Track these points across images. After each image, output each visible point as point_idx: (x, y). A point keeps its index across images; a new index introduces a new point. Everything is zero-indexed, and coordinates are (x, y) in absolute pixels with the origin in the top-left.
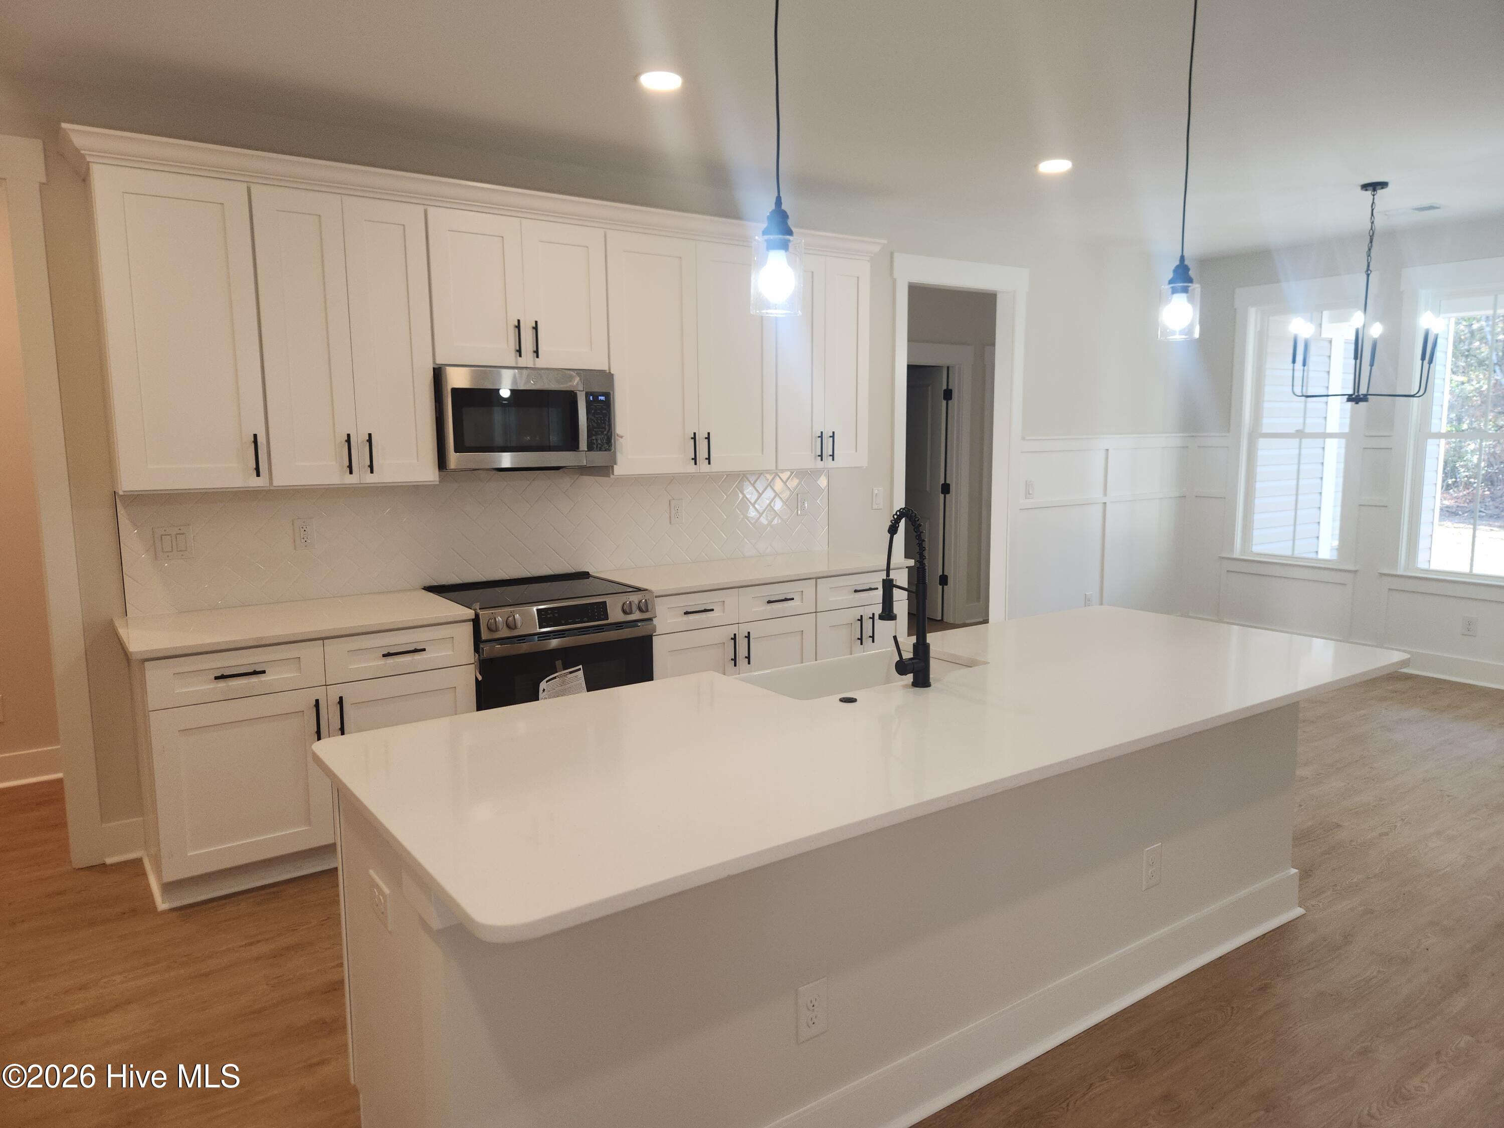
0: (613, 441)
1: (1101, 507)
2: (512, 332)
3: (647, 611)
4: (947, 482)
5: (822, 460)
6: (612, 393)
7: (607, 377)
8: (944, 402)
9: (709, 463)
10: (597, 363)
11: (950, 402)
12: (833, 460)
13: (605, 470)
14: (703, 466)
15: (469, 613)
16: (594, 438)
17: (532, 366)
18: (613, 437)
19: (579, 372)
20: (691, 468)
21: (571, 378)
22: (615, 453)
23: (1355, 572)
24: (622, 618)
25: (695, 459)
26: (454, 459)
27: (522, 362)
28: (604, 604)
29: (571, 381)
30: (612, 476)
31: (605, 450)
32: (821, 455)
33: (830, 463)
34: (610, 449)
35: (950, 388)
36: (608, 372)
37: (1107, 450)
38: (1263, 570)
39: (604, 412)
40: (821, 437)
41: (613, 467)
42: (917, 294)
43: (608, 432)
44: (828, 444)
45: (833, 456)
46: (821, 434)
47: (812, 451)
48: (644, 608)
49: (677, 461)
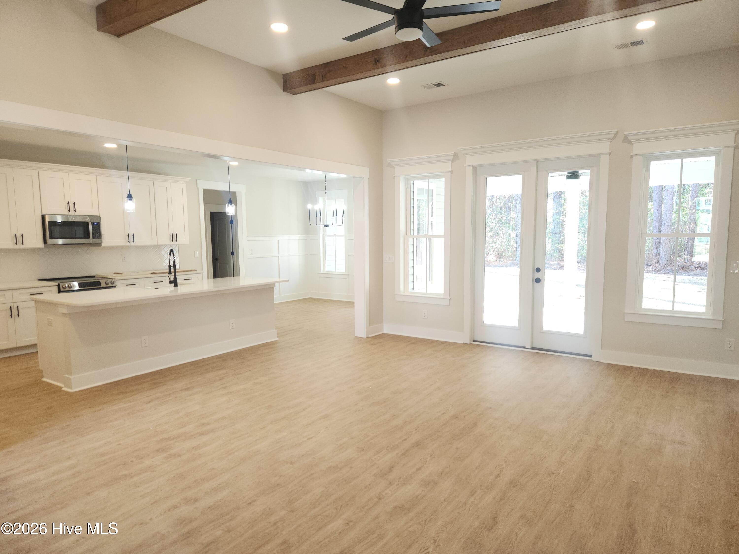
0: (101, 236)
1: (277, 258)
2: (67, 206)
3: (114, 283)
4: (233, 251)
5: (173, 242)
6: (100, 222)
7: (99, 217)
8: (230, 225)
9: (134, 242)
10: (95, 213)
11: (232, 224)
12: (177, 242)
13: (99, 244)
14: (132, 244)
15: (57, 284)
16: (95, 235)
17: (74, 215)
18: (101, 235)
19: (89, 216)
20: (128, 244)
21: (87, 218)
22: (102, 239)
23: (348, 275)
24: (105, 285)
25: (129, 241)
26: (50, 241)
27: (70, 213)
28: (100, 282)
29: (86, 219)
30: (101, 246)
31: (99, 239)
32: (173, 241)
33: (176, 243)
34: (100, 238)
35: (232, 219)
36: (99, 216)
37: (278, 240)
38: (328, 276)
39: (98, 228)
40: (172, 235)
41: (101, 244)
42: (207, 192)
43: (99, 233)
44: (175, 237)
45: (177, 241)
46: (172, 234)
47: (169, 239)
48: (112, 283)
49: (123, 242)
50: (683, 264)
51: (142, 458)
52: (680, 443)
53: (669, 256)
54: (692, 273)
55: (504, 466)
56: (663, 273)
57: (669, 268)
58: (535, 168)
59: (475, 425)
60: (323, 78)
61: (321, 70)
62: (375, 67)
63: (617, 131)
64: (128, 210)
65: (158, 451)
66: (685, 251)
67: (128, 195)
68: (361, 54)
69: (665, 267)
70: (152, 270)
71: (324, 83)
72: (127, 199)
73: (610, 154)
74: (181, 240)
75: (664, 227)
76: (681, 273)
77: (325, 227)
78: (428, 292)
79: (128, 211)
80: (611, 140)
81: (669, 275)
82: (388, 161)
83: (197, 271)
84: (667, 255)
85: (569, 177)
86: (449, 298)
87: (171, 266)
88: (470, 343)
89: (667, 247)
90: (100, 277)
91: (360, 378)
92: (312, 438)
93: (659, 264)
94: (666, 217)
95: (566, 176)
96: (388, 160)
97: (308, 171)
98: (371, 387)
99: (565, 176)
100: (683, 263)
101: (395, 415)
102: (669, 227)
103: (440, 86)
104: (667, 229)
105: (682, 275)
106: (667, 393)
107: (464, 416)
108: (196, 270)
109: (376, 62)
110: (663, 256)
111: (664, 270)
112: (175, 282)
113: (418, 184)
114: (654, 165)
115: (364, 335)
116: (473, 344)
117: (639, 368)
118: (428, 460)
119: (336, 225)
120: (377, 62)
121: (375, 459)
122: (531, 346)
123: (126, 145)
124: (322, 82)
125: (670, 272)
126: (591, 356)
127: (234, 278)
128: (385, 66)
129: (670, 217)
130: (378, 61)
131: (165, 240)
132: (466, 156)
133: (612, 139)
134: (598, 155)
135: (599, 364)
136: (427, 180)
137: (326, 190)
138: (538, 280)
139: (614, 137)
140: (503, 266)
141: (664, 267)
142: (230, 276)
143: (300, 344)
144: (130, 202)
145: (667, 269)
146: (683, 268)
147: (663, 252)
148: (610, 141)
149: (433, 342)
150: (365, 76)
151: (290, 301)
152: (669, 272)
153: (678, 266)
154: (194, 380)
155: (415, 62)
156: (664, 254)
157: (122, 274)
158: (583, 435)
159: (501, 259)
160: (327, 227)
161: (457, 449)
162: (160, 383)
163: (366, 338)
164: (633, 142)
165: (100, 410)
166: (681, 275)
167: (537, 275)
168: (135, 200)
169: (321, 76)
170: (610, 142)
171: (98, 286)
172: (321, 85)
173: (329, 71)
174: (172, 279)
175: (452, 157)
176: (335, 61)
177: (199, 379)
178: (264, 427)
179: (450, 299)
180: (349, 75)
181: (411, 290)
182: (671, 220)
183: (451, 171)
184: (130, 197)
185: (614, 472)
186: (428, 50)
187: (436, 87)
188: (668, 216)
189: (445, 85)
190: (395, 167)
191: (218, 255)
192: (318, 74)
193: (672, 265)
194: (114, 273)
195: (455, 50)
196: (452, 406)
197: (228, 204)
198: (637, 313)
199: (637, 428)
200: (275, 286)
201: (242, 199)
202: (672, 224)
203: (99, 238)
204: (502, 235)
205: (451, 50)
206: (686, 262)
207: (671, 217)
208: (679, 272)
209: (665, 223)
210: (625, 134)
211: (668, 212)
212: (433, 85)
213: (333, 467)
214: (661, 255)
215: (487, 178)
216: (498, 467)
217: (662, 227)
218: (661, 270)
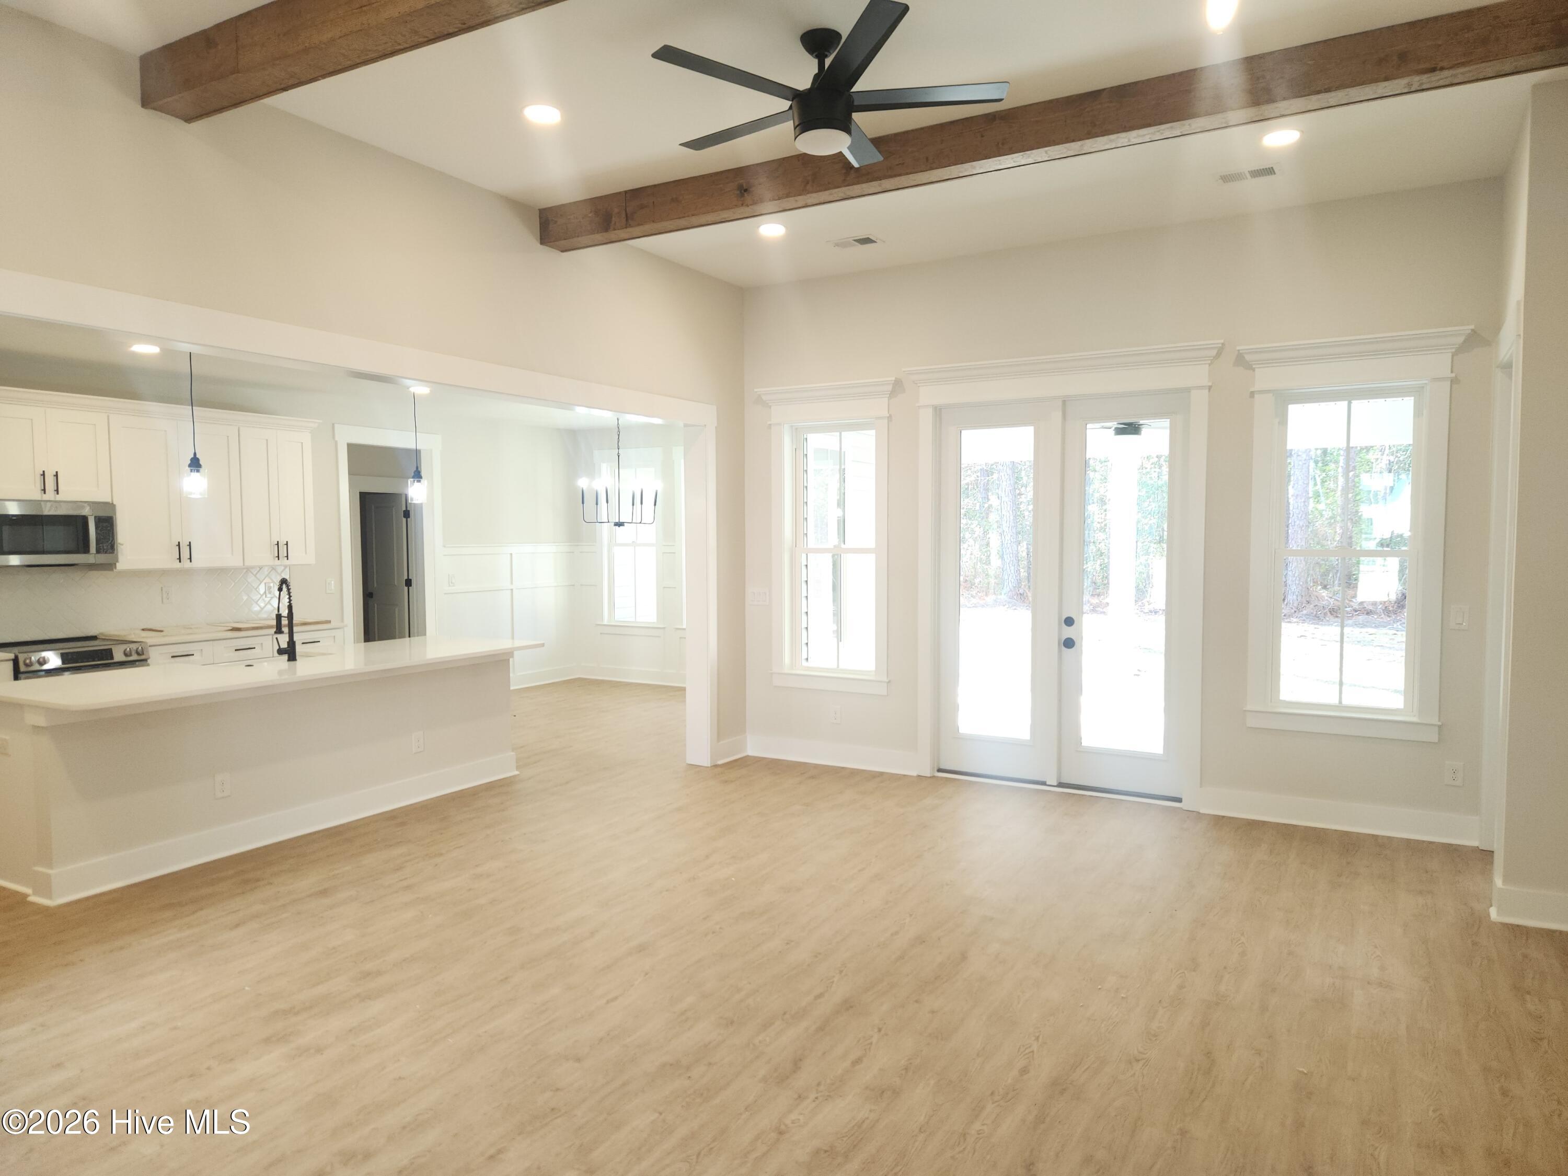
0: (115, 547)
1: (509, 592)
2: (38, 478)
3: (143, 654)
4: (410, 578)
5: (279, 559)
6: (114, 517)
7: (111, 506)
8: (404, 520)
9: (191, 561)
10: (103, 497)
11: (408, 519)
12: (288, 559)
13: (111, 566)
14: (186, 564)
15: (11, 656)
16: (101, 545)
17: (54, 500)
18: (115, 545)
19: (90, 503)
20: (177, 565)
22: (117, 555)
23: (664, 628)
24: (124, 658)
25: (180, 559)
27: (46, 497)
28: (110, 650)
29: (83, 509)
30: (114, 570)
31: (110, 553)
32: (278, 557)
33: (285, 561)
34: (113, 553)
35: (408, 509)
36: (112, 504)
37: (511, 554)
38: (621, 631)
39: (109, 528)
40: (278, 544)
41: (115, 564)
42: (355, 451)
43: (112, 541)
44: (283, 549)
45: (287, 556)
46: (278, 542)
47: (271, 553)
48: (140, 653)
49: (167, 561)
50: (1332, 603)
51: (232, 1060)
52: (1380, 984)
53: (1304, 587)
54: (1350, 621)
55: (1035, 1047)
56: (1295, 622)
57: (1305, 612)
58: (1059, 414)
59: (964, 957)
60: (627, 220)
61: (624, 204)
62: (741, 202)
63: (1223, 344)
64: (191, 493)
65: (267, 1040)
66: (1335, 576)
67: (192, 459)
68: (711, 175)
69: (1298, 610)
70: (230, 622)
71: (629, 230)
72: (189, 469)
73: (1210, 388)
74: (298, 555)
75: (1293, 528)
76: (1328, 621)
77: (617, 527)
78: (841, 666)
79: (189, 496)
80: (1212, 360)
81: (1306, 624)
82: (756, 392)
83: (332, 625)
84: (1301, 585)
85: (1120, 431)
86: (887, 681)
87: (281, 614)
88: (931, 776)
89: (1300, 570)
90: (107, 638)
91: (707, 857)
92: (616, 998)
93: (1286, 603)
94: (1298, 508)
95: (1115, 428)
96: (756, 390)
97: (581, 410)
98: (733, 879)
99: (1113, 428)
100: (1332, 601)
101: (792, 941)
102: (1303, 529)
103: (867, 243)
104: (1299, 532)
105: (1332, 625)
106: (1340, 875)
107: (939, 939)
108: (329, 622)
109: (743, 191)
110: (1294, 587)
111: (1296, 614)
112: (290, 652)
113: (816, 441)
114: (1295, 411)
115: (706, 762)
116: (938, 777)
117: (1278, 825)
118: (874, 1040)
119: (640, 523)
120: (745, 193)
121: (760, 1042)
122: (1057, 781)
123: (190, 353)
124: (626, 228)
125: (1309, 620)
126: (1179, 800)
127: (410, 641)
128: (761, 201)
129: (1304, 509)
130: (746, 190)
131: (262, 556)
132: (919, 386)
133: (1214, 358)
134: (1188, 390)
135: (1198, 816)
136: (838, 433)
137: (618, 449)
138: (1069, 643)
139: (1217, 353)
140: (975, 606)
141: (1296, 610)
142: (402, 636)
143: (567, 783)
144: (195, 475)
145: (1302, 613)
146: (1332, 612)
147: (1294, 579)
148: (1210, 362)
149: (854, 773)
150: (718, 219)
151: (536, 686)
152: (1305, 619)
153: (1323, 607)
154: (336, 872)
155: (824, 195)
156: (1296, 584)
157: (161, 631)
158: (1186, 972)
159: (971, 591)
160: (621, 527)
161: (933, 1012)
162: (258, 880)
163: (711, 767)
164: (1254, 366)
165: (122, 948)
166: (1329, 625)
167: (1068, 632)
168: (206, 471)
169: (624, 215)
170: (1209, 364)
171: (107, 659)
172: (622, 233)
173: (642, 207)
174: (284, 645)
175: (890, 388)
176: (655, 186)
177: (347, 868)
178: (506, 978)
179: (889, 682)
180: (684, 217)
181: (805, 663)
182: (1306, 515)
183: (888, 415)
184: (195, 464)
185: (1259, 1053)
186: (852, 172)
187: (859, 245)
188: (1301, 507)
189: (876, 242)
190: (771, 406)
191: (375, 585)
192: (616, 210)
193: (1311, 606)
194: (143, 630)
195: (907, 174)
196: (911, 915)
197: (412, 480)
198: (1270, 710)
199: (1290, 953)
200: (512, 657)
201: (432, 465)
202: (1309, 523)
203: (111, 551)
204: (971, 542)
205: (900, 175)
206: (1337, 600)
207: (1306, 510)
208: (1324, 620)
209: (1296, 520)
210: (1239, 350)
211: (1301, 499)
212: (855, 240)
213: (671, 1065)
214: (1289, 585)
215: (962, 431)
216: (1022, 1050)
217: (1291, 528)
218: (1289, 615)
